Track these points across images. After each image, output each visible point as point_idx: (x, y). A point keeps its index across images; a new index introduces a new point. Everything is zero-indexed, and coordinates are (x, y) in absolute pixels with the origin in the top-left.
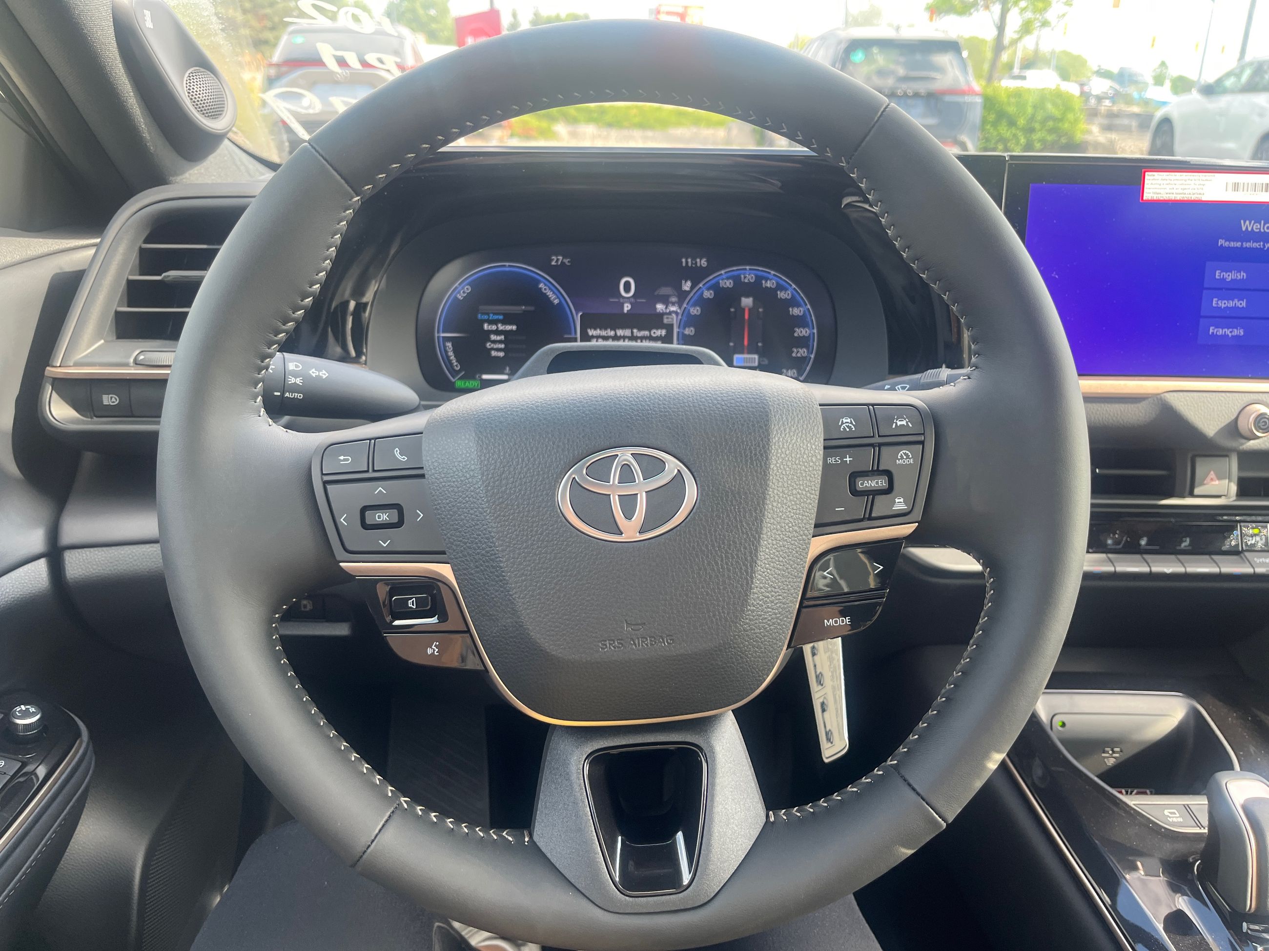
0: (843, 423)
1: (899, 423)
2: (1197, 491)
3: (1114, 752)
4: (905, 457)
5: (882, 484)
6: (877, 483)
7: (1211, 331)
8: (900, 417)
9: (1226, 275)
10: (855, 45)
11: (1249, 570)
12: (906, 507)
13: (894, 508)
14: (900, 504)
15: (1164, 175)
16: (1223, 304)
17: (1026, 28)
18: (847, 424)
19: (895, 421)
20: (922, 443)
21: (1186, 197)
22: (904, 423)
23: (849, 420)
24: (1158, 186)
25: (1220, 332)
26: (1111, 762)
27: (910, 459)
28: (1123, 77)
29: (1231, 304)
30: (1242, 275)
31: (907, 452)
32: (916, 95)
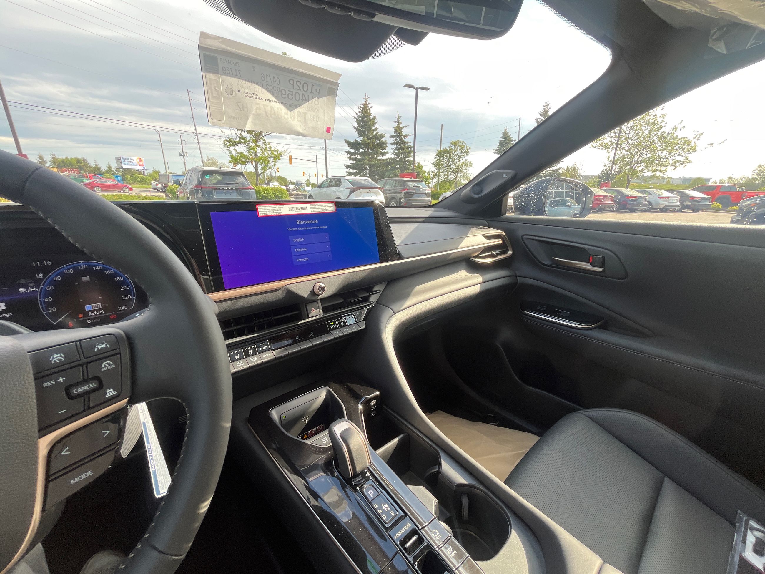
0: (53, 358)
1: (100, 347)
2: (310, 316)
3: (306, 418)
4: (108, 365)
5: (93, 386)
6: (89, 386)
7: (297, 260)
8: (102, 343)
9: (297, 240)
10: (205, 173)
11: (333, 337)
12: (116, 393)
13: (106, 397)
14: (110, 393)
15: (265, 206)
16: (299, 250)
17: (264, 169)
18: (57, 358)
19: (97, 346)
20: (120, 353)
21: (275, 214)
22: (104, 346)
23: (59, 355)
24: (263, 211)
25: (301, 260)
26: (306, 422)
27: (112, 365)
28: (297, 184)
29: (302, 250)
30: (302, 240)
31: (109, 362)
32: (232, 189)
